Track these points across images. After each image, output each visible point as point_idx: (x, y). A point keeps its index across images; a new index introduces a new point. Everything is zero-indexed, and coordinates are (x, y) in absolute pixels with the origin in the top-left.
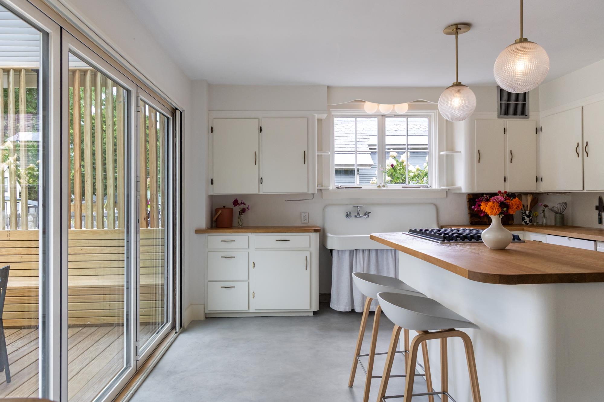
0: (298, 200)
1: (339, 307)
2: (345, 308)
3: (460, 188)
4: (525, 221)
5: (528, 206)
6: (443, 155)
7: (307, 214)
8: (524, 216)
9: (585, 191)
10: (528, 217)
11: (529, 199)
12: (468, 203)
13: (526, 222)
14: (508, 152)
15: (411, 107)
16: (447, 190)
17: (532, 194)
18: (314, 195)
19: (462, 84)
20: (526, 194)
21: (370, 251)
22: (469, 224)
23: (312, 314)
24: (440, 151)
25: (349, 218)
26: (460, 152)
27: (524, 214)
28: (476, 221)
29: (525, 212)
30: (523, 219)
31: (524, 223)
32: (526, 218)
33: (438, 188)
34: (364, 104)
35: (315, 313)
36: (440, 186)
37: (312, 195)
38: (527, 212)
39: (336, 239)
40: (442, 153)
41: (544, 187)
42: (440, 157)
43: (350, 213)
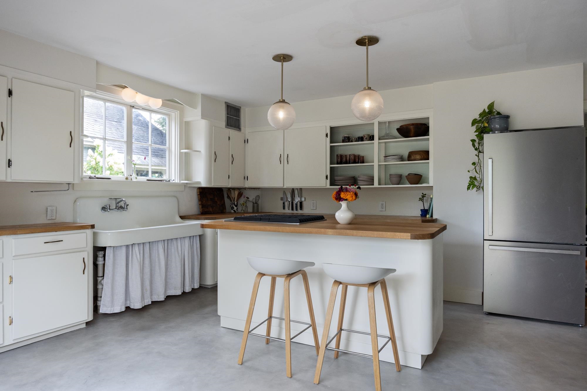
0: (48, 191)
1: (114, 309)
2: (121, 308)
3: (199, 183)
4: (234, 209)
5: (235, 198)
6: (182, 152)
7: (54, 208)
8: (233, 206)
9: (285, 187)
10: (236, 206)
11: (237, 193)
12: (199, 196)
13: (234, 211)
14: (231, 156)
15: (163, 105)
16: (186, 184)
17: (239, 189)
18: (70, 185)
19: (285, 101)
20: (234, 189)
21: (144, 244)
22: (200, 213)
23: (84, 326)
24: (180, 149)
25: (108, 212)
26: (200, 151)
27: (233, 204)
28: (205, 210)
29: (234, 203)
30: (233, 208)
31: (233, 212)
32: (235, 207)
33: (178, 182)
34: (122, 91)
35: (88, 323)
36: (180, 180)
37: (68, 185)
38: (236, 203)
39: (109, 234)
40: (182, 151)
41: (248, 184)
42: (181, 153)
43: (109, 206)
